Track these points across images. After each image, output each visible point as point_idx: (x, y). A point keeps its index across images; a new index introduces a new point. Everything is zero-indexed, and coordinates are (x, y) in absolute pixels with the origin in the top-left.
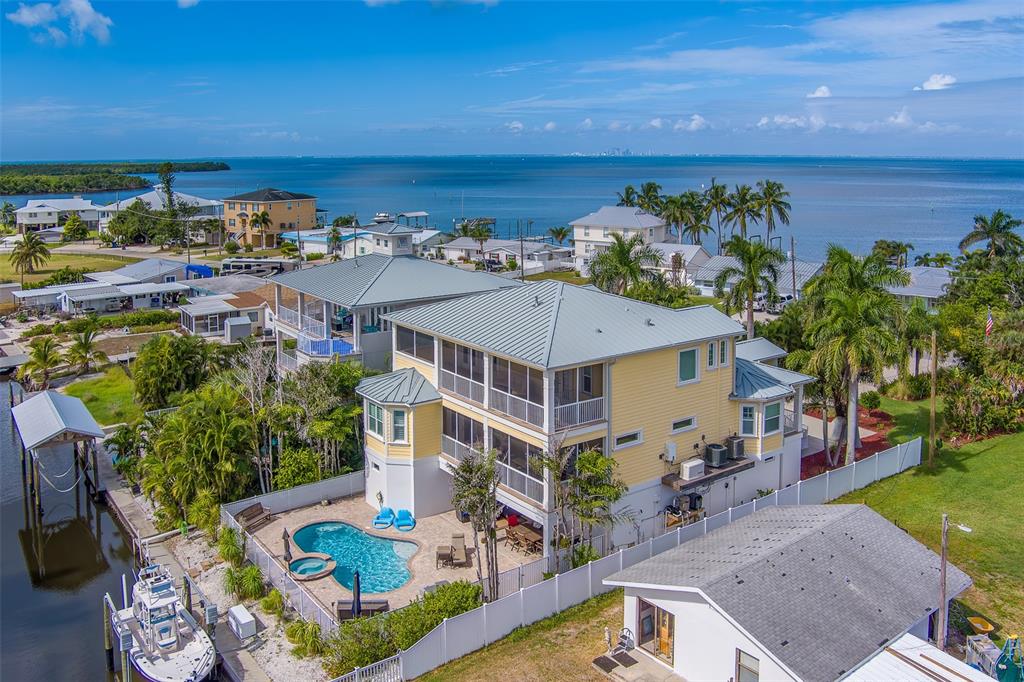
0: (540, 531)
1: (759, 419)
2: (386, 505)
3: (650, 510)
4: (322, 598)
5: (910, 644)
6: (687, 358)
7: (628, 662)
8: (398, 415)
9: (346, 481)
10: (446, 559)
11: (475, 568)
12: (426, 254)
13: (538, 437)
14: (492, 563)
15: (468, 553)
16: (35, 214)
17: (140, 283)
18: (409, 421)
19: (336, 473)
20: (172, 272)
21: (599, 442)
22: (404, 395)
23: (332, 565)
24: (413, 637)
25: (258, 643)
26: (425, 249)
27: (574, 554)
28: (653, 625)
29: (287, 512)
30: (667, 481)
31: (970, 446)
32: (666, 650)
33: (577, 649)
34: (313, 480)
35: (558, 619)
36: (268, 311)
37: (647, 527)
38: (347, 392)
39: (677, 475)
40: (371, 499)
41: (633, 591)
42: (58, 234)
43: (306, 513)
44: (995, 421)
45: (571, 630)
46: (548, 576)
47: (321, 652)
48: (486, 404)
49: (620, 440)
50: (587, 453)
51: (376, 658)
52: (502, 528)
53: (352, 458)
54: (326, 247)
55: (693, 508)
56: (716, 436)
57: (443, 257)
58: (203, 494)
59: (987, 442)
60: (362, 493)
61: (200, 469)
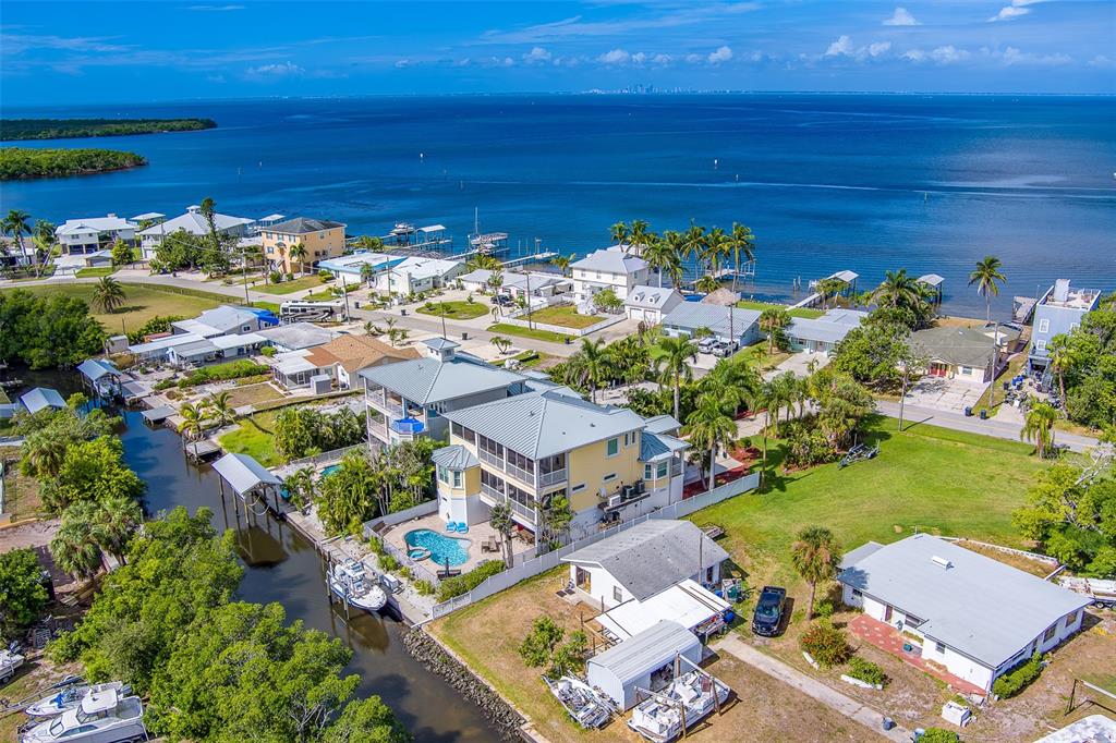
0: (533, 533)
1: (654, 471)
2: (451, 520)
3: (591, 521)
4: (429, 570)
5: (688, 584)
6: (612, 445)
7: (571, 593)
8: (457, 474)
9: (428, 506)
10: (487, 549)
11: (501, 552)
12: (448, 284)
13: (532, 490)
14: (510, 551)
15: (498, 544)
16: (77, 236)
17: (224, 334)
18: (463, 477)
19: (422, 502)
20: (249, 322)
21: (563, 492)
22: (460, 463)
23: (428, 553)
24: (475, 585)
25: (401, 591)
26: (446, 279)
27: (548, 545)
28: (582, 578)
29: (397, 525)
30: (601, 506)
31: (795, 473)
32: (588, 588)
33: (550, 588)
34: (410, 507)
35: (541, 575)
36: (340, 368)
37: (590, 530)
38: (425, 458)
39: (606, 504)
40: (442, 515)
41: (574, 563)
42: (107, 259)
43: (409, 524)
44: (816, 457)
45: (547, 580)
46: (537, 556)
47: (433, 593)
48: (505, 471)
49: (574, 489)
50: (557, 497)
51: (458, 594)
52: (514, 532)
53: (430, 493)
54: (359, 277)
55: (614, 519)
56: (629, 481)
57: (462, 288)
58: (355, 519)
59: (810, 469)
60: (436, 512)
61: (351, 505)
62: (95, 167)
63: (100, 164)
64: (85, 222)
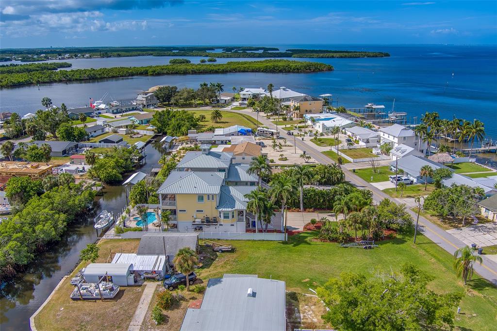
1: (222, 215)
49: (180, 211)
62: (310, 70)
63: (312, 69)
64: (251, 90)
